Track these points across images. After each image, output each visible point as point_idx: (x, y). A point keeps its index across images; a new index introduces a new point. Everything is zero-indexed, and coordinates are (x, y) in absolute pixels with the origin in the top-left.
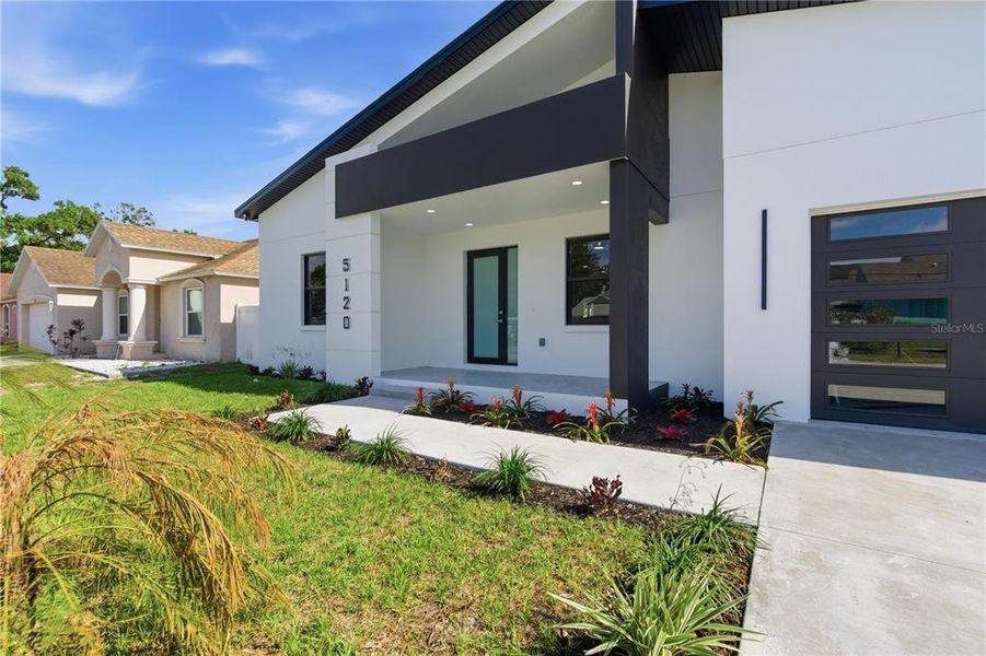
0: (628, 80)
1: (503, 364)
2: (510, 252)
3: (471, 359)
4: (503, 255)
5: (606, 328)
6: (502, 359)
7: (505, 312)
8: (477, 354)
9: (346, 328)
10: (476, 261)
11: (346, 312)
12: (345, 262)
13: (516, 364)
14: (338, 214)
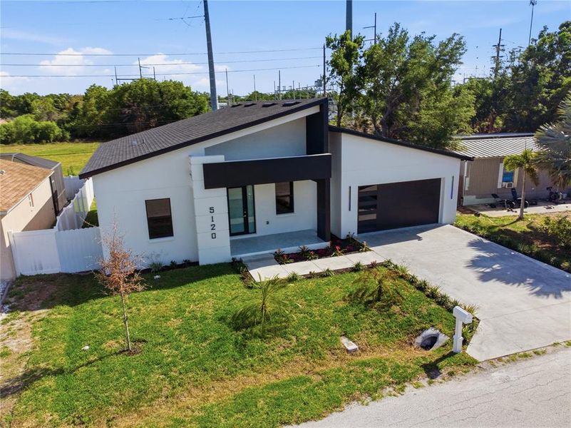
1: (247, 233)
4: (244, 187)
7: (247, 212)
8: (233, 232)
9: (213, 238)
11: (213, 231)
12: (211, 208)
13: (255, 232)
14: (207, 187)
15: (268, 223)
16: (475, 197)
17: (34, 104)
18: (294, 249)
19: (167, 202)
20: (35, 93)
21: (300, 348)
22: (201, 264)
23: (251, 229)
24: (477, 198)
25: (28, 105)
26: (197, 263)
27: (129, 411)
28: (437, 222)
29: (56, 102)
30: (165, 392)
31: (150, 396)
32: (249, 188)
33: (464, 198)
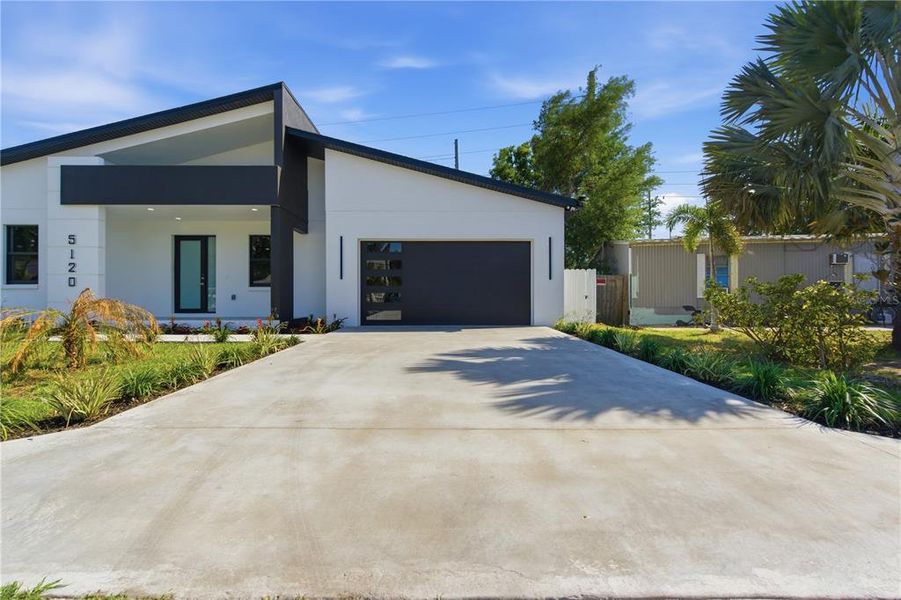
0: (279, 169)
1: (204, 312)
2: (210, 240)
3: (178, 309)
4: (204, 241)
5: (269, 288)
6: (204, 308)
7: (206, 278)
8: (183, 307)
9: (70, 285)
10: (182, 243)
11: (72, 275)
12: (70, 237)
13: (214, 311)
14: (64, 201)
15: (234, 297)
16: (652, 310)
23: (209, 307)
24: (657, 313)
28: (529, 323)
33: (631, 311)
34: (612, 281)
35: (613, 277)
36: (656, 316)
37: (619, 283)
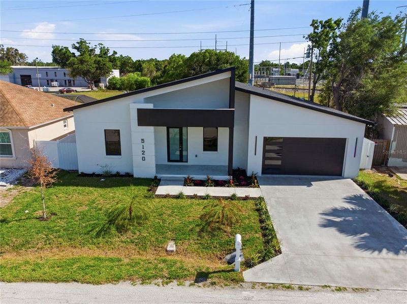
4: (181, 129)
6: (181, 160)
8: (171, 159)
9: (143, 160)
10: (170, 129)
11: (143, 156)
12: (142, 140)
13: (187, 162)
14: (139, 125)
15: (196, 156)
16: (401, 160)
17: (144, 65)
18: (202, 177)
19: (118, 132)
20: (156, 59)
21: (136, 241)
22: (134, 176)
23: (184, 159)
24: (403, 161)
25: (140, 66)
26: (133, 176)
27: (14, 250)
28: (341, 175)
29: (156, 64)
30: (40, 246)
31: (30, 246)
32: (184, 129)
33: (389, 159)
34: (381, 142)
35: (382, 140)
36: (403, 162)
37: (385, 144)
